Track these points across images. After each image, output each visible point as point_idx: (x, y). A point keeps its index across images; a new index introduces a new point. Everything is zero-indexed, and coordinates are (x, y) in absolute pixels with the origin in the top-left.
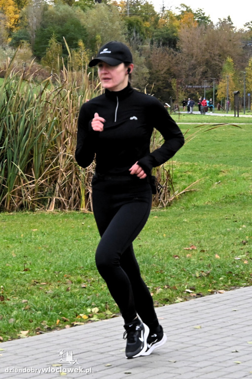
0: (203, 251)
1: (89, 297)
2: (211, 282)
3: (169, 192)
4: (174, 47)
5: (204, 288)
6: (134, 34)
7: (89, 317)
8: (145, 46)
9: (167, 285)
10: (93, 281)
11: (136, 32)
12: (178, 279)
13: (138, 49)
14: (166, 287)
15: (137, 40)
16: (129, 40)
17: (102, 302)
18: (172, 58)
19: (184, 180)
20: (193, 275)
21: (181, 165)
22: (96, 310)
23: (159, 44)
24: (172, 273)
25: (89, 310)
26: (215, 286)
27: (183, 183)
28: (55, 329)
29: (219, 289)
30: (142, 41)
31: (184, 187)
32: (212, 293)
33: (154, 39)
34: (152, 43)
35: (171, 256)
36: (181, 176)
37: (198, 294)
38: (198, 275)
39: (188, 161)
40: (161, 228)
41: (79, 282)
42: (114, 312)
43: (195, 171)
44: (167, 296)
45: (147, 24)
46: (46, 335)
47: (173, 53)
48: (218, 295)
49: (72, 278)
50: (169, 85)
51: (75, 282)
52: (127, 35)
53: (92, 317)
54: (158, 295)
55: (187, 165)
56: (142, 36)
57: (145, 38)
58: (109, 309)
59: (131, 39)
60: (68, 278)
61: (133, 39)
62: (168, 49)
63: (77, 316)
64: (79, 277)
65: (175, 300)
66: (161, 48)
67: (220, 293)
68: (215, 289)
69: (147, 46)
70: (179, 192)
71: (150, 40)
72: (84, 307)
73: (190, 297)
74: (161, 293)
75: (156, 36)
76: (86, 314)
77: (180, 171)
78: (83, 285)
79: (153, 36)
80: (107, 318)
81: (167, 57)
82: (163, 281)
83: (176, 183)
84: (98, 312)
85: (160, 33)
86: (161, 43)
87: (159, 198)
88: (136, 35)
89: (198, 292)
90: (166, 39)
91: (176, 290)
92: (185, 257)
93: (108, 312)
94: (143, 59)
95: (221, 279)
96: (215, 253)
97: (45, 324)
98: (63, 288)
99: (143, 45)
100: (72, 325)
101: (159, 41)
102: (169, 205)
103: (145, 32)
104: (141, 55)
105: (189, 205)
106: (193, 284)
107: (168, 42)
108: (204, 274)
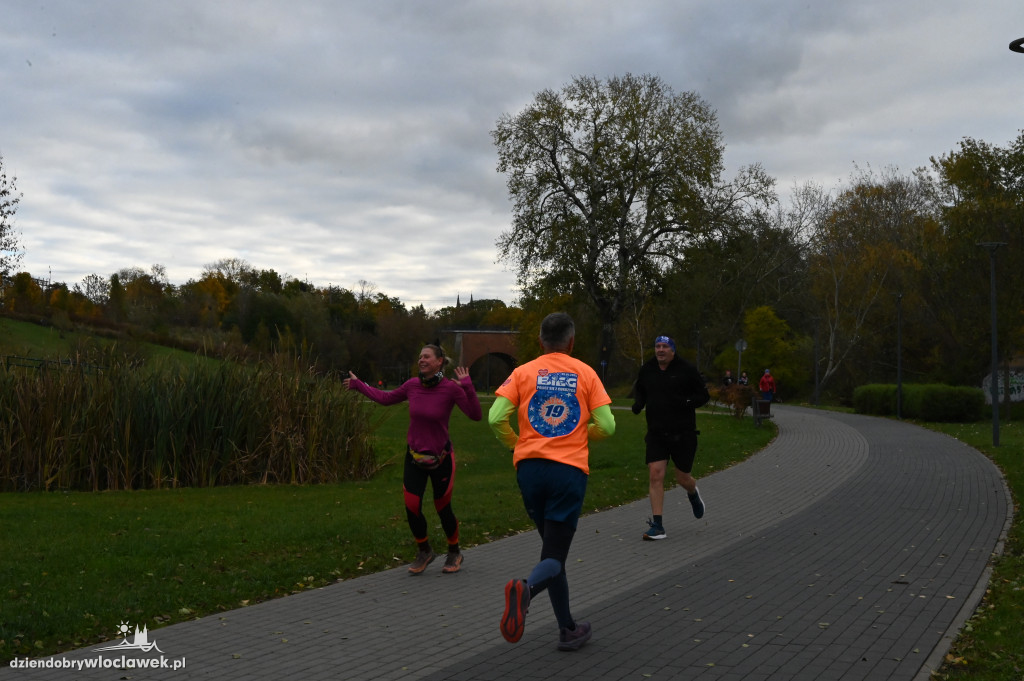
7: (306, 585)
22: (311, 578)
25: (305, 579)
28: (274, 597)
38: (403, 543)
41: (295, 552)
42: (328, 580)
44: (376, 563)
46: (265, 603)
53: (309, 585)
54: (368, 563)
58: (324, 578)
63: (294, 584)
64: (295, 548)
72: (301, 576)
73: (398, 565)
76: (303, 582)
80: (322, 586)
84: (314, 581)
92: (391, 526)
93: (323, 580)
97: (265, 593)
98: (280, 558)
100: (290, 594)
108: (409, 542)
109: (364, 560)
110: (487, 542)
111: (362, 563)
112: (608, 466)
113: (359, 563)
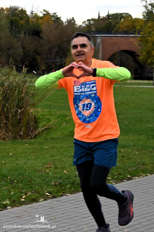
0: (56, 168)
2: (61, 189)
3: (35, 128)
4: (39, 36)
5: (57, 192)
6: (14, 28)
8: (21, 35)
9: (34, 190)
11: (16, 27)
12: (41, 186)
13: (16, 37)
14: (33, 191)
15: (16, 32)
18: (38, 43)
19: (44, 121)
20: (50, 184)
21: (43, 111)
23: (29, 34)
24: (37, 182)
26: (64, 191)
27: (44, 123)
29: (67, 193)
30: (19, 32)
31: (45, 126)
32: (62, 196)
33: (26, 31)
34: (25, 34)
35: (37, 171)
36: (43, 118)
37: (53, 196)
38: (53, 184)
39: (47, 109)
40: (30, 152)
43: (51, 115)
44: (34, 197)
45: (22, 22)
47: (38, 40)
48: (66, 197)
50: (35, 60)
52: (10, 29)
54: (28, 197)
55: (46, 111)
56: (19, 29)
57: (21, 31)
59: (12, 31)
61: (14, 31)
62: (35, 37)
65: (39, 200)
66: (31, 37)
67: (67, 196)
68: (64, 193)
69: (22, 36)
70: (41, 129)
71: (23, 32)
73: (49, 198)
74: (30, 195)
75: (28, 29)
77: (42, 115)
79: (26, 29)
81: (34, 42)
82: (31, 187)
83: (40, 123)
85: (30, 28)
86: (31, 34)
87: (29, 132)
88: (16, 29)
89: (53, 195)
90: (34, 31)
91: (40, 193)
92: (45, 171)
94: (19, 43)
95: (68, 186)
96: (64, 169)
99: (19, 34)
101: (30, 32)
102: (35, 136)
103: (21, 27)
104: (18, 41)
105: (48, 137)
106: (51, 189)
107: (35, 33)
108: (57, 183)
109: (26, 194)
111: (24, 197)
113: (22, 197)
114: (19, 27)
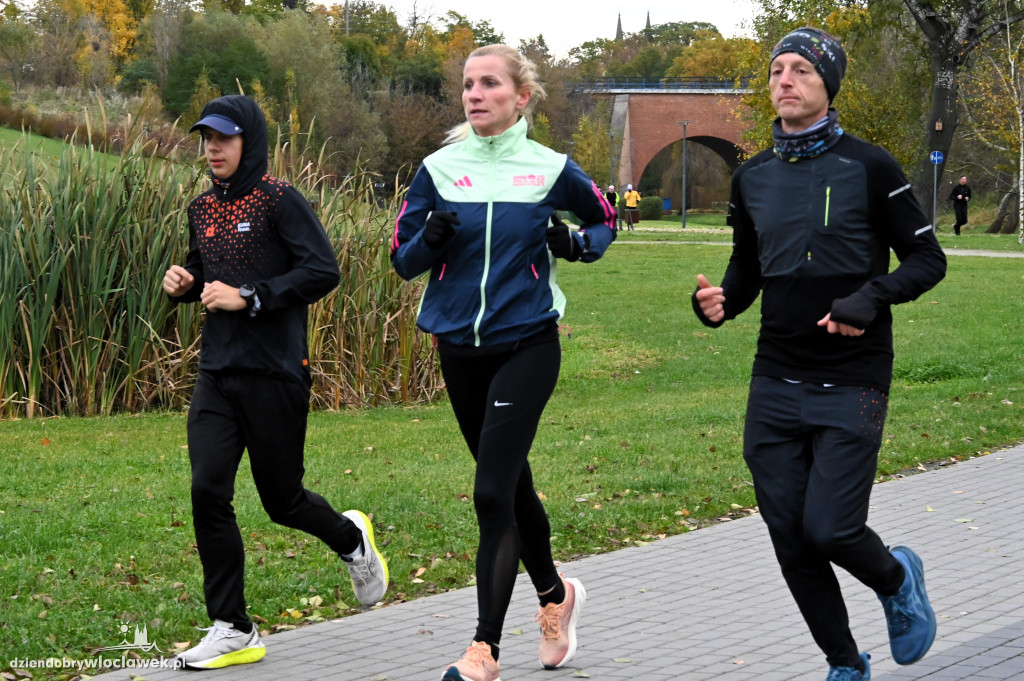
1: (302, 576)
4: (436, 94)
6: (359, 69)
7: (305, 614)
8: (380, 92)
9: (451, 552)
10: (308, 545)
11: (363, 66)
13: (366, 97)
14: (449, 555)
15: (364, 80)
16: (350, 80)
17: (327, 586)
18: (433, 116)
22: (317, 600)
23: (407, 88)
24: (459, 528)
25: (304, 601)
30: (373, 81)
33: (397, 78)
34: (393, 85)
35: (453, 495)
40: (429, 441)
41: (281, 547)
42: (351, 605)
44: (451, 572)
45: (384, 50)
47: (434, 105)
49: (267, 539)
51: (272, 546)
52: (346, 70)
53: (311, 614)
54: (434, 570)
56: (374, 72)
57: (380, 77)
58: (343, 599)
59: (354, 78)
60: (258, 539)
61: (357, 79)
62: (424, 97)
63: (281, 612)
64: (281, 538)
65: (467, 581)
66: (411, 97)
69: (384, 92)
71: (389, 80)
72: (295, 594)
74: (441, 566)
75: (401, 73)
76: (299, 608)
78: (289, 553)
79: (394, 74)
80: (339, 617)
81: (422, 113)
82: (442, 544)
84: (321, 605)
85: (409, 68)
86: (411, 87)
87: (419, 384)
88: (363, 71)
90: (420, 78)
91: (469, 560)
93: (341, 605)
94: (376, 116)
99: (375, 89)
100: (274, 631)
101: (407, 82)
103: (379, 65)
104: (372, 109)
107: (424, 85)
109: (426, 563)
110: (686, 531)
111: (421, 571)
112: (946, 375)
113: (415, 571)
114: (375, 67)
